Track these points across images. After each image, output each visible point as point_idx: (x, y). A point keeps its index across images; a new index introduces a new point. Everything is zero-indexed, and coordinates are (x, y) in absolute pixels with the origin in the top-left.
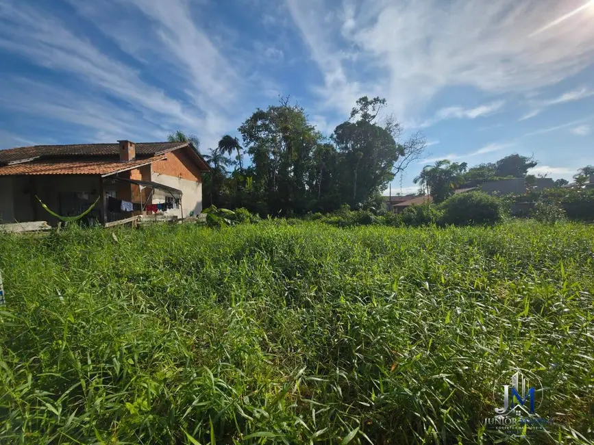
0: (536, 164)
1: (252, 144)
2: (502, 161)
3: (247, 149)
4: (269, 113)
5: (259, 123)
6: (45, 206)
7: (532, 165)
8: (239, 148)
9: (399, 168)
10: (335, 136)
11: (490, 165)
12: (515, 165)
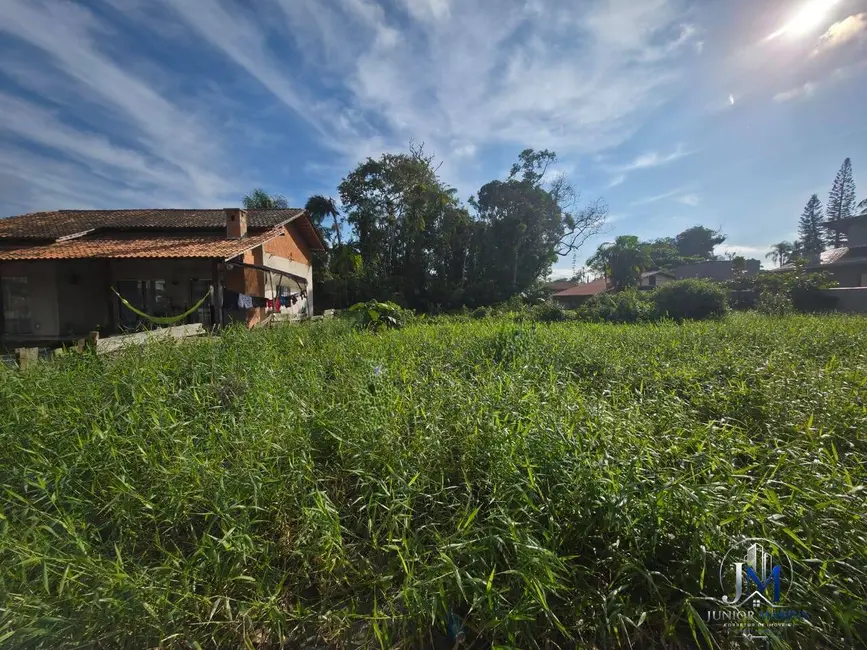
0: (723, 239)
1: (354, 209)
2: (683, 235)
3: (347, 216)
4: (383, 164)
5: (369, 178)
6: (126, 302)
7: (720, 241)
8: (335, 213)
9: (571, 246)
10: (476, 199)
11: (668, 239)
12: (698, 241)
